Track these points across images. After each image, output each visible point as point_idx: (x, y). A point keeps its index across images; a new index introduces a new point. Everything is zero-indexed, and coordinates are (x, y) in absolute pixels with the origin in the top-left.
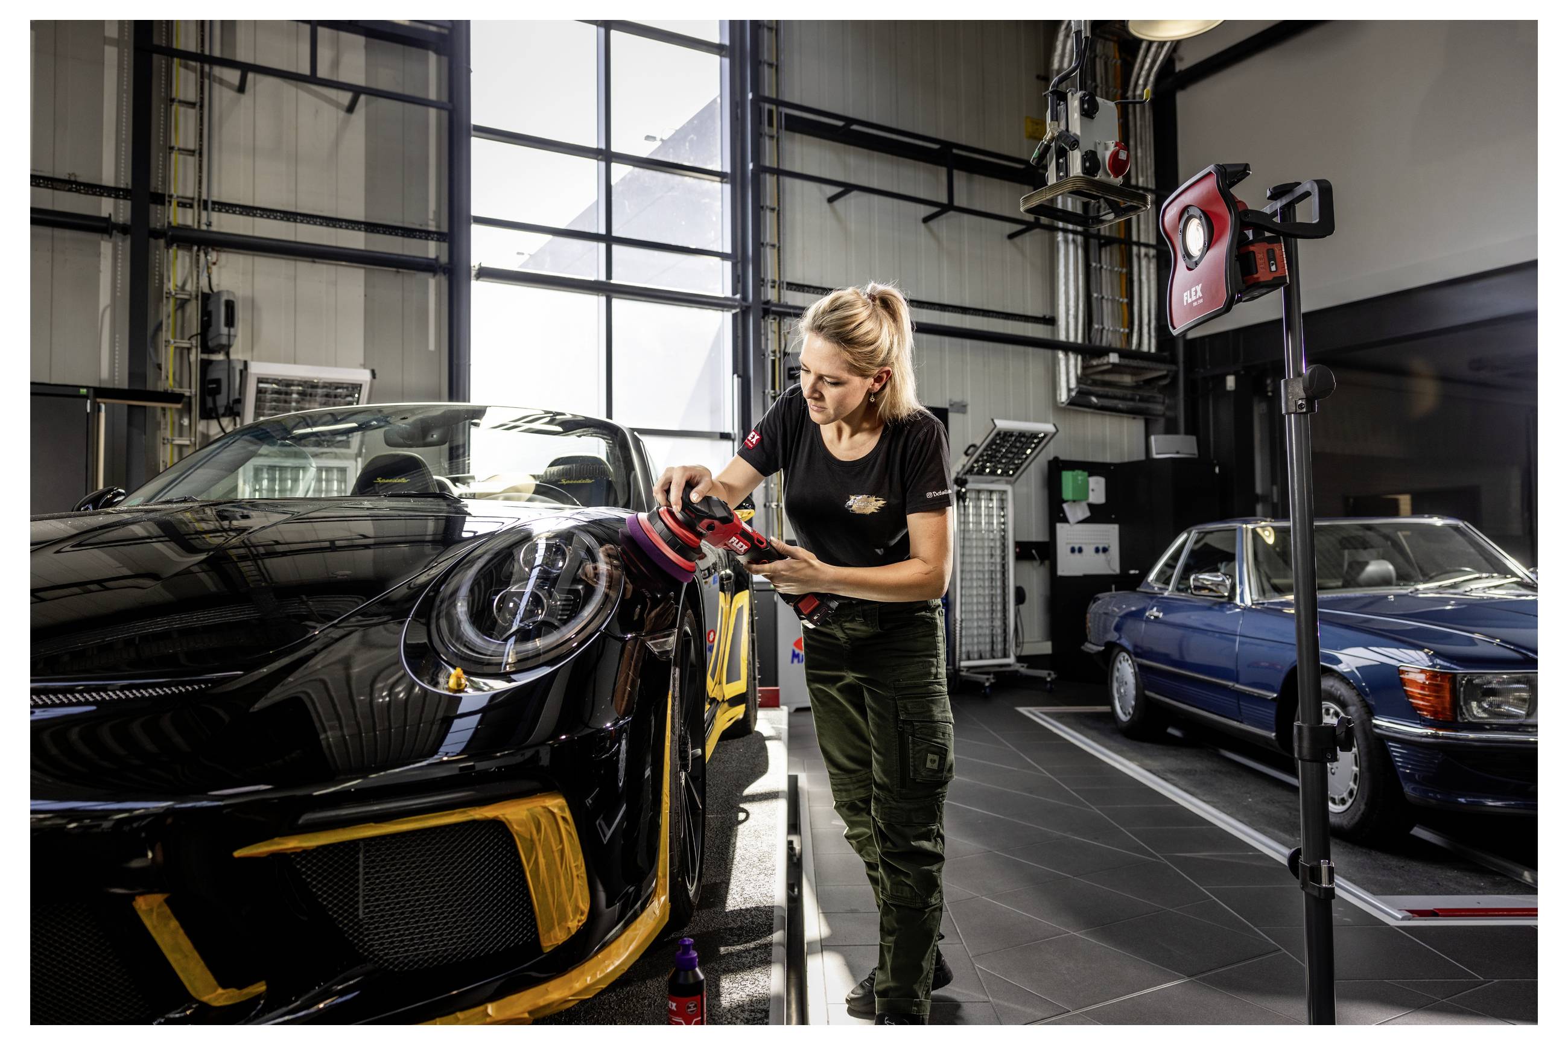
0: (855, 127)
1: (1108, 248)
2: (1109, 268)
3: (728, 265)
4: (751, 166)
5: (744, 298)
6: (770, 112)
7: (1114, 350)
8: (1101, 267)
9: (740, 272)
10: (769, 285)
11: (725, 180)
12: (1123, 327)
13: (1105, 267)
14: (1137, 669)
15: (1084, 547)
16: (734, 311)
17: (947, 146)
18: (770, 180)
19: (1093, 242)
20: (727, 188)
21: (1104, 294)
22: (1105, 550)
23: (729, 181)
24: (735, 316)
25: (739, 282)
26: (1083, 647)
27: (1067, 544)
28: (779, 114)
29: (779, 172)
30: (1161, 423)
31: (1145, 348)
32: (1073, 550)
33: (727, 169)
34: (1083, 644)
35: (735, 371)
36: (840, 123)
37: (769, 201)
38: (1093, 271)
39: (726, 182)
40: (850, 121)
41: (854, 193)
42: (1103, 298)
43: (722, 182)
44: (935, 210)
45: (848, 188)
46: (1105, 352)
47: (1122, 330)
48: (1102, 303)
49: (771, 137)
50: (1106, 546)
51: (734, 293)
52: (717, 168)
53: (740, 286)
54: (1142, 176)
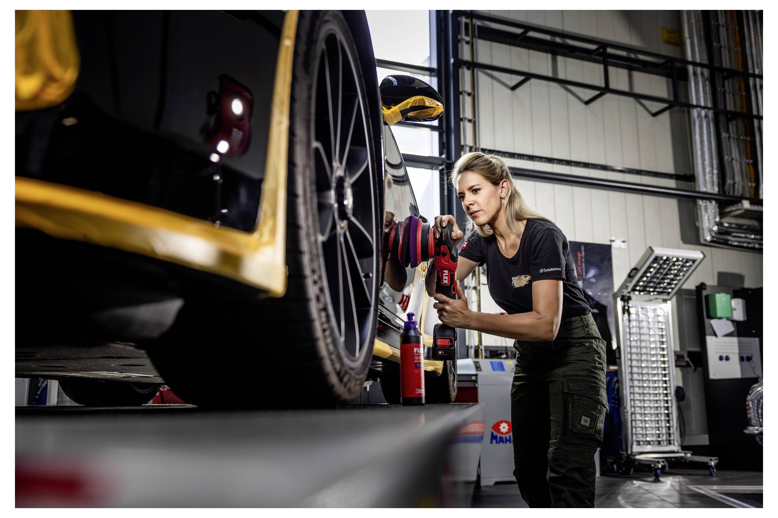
0: (531, 34)
1: (734, 122)
2: (736, 137)
3: (436, 134)
4: (452, 61)
5: (449, 157)
6: (466, 24)
7: (746, 199)
8: (730, 137)
9: (445, 140)
10: (468, 149)
11: (433, 74)
12: (751, 181)
13: (732, 136)
15: (731, 356)
16: (440, 168)
17: (603, 45)
18: (466, 74)
19: (722, 118)
20: (436, 78)
21: (734, 156)
22: (749, 359)
23: (436, 74)
24: (441, 172)
25: (444, 148)
26: (746, 431)
27: (717, 353)
28: (473, 26)
29: (473, 65)
32: (721, 358)
33: (435, 65)
34: (745, 428)
36: (519, 31)
37: (467, 87)
38: (723, 140)
39: (434, 76)
40: (527, 28)
41: (533, 81)
42: (732, 159)
43: (431, 76)
44: (597, 93)
45: (528, 76)
46: (738, 200)
47: (750, 184)
48: (732, 163)
49: (467, 42)
50: (750, 356)
51: (441, 153)
52: (426, 64)
53: (445, 151)
54: (758, 68)
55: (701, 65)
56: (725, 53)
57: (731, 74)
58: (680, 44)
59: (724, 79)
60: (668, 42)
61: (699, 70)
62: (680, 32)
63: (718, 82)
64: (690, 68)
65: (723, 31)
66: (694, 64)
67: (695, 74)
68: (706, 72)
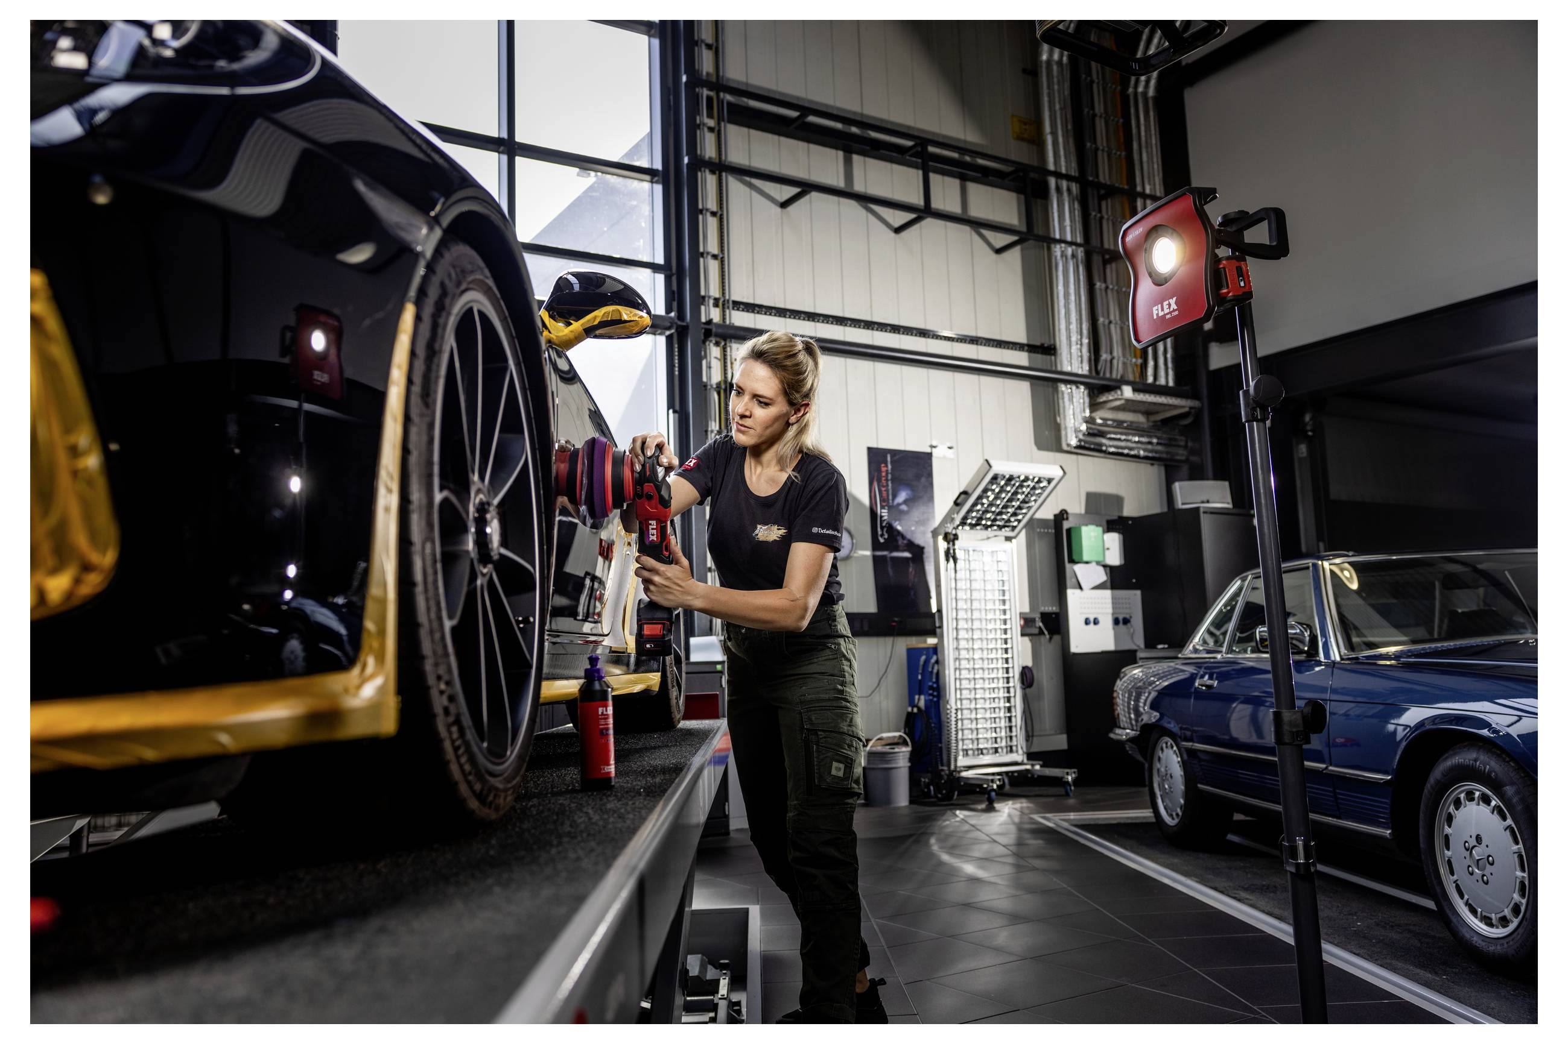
0: (812, 119)
1: (1114, 265)
2: (1116, 288)
3: (660, 278)
4: (686, 160)
5: (681, 316)
6: (710, 99)
7: (1128, 383)
8: (1107, 288)
9: (675, 287)
10: (711, 302)
11: (656, 179)
12: (1135, 356)
13: (1111, 287)
14: (1185, 756)
15: (1100, 619)
16: (668, 333)
17: (923, 140)
18: (709, 181)
19: (1097, 259)
20: (659, 189)
21: (1112, 318)
22: (1126, 621)
23: (661, 180)
24: (669, 339)
25: (674, 300)
26: (1112, 736)
27: (1081, 614)
28: (721, 102)
29: (720, 167)
30: (1185, 469)
31: (1162, 381)
32: (1087, 622)
33: (658, 165)
34: (1111, 730)
35: (671, 405)
36: (794, 114)
37: (710, 202)
38: (1098, 292)
39: (657, 182)
40: (807, 110)
41: (814, 195)
42: (1110, 322)
43: (652, 182)
44: (913, 216)
45: (806, 188)
46: (1116, 385)
47: (1134, 360)
48: (1109, 328)
49: (711, 129)
50: (1128, 616)
51: (668, 310)
52: (644, 163)
53: (675, 304)
54: (1150, 184)
55: (1068, 177)
56: (1102, 158)
57: (1110, 192)
58: (1037, 142)
59: (1101, 198)
60: (1020, 138)
61: (1064, 184)
62: (1039, 124)
63: (1092, 202)
64: (1052, 181)
65: (1100, 125)
66: (1058, 175)
67: (1058, 189)
68: (1075, 188)
